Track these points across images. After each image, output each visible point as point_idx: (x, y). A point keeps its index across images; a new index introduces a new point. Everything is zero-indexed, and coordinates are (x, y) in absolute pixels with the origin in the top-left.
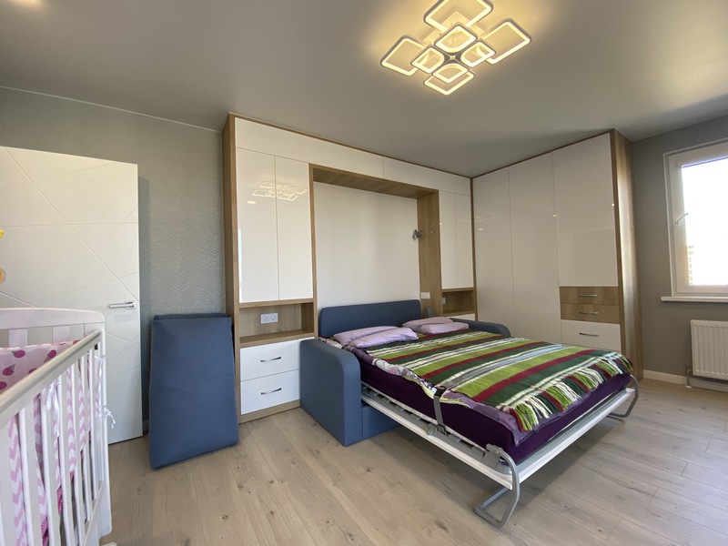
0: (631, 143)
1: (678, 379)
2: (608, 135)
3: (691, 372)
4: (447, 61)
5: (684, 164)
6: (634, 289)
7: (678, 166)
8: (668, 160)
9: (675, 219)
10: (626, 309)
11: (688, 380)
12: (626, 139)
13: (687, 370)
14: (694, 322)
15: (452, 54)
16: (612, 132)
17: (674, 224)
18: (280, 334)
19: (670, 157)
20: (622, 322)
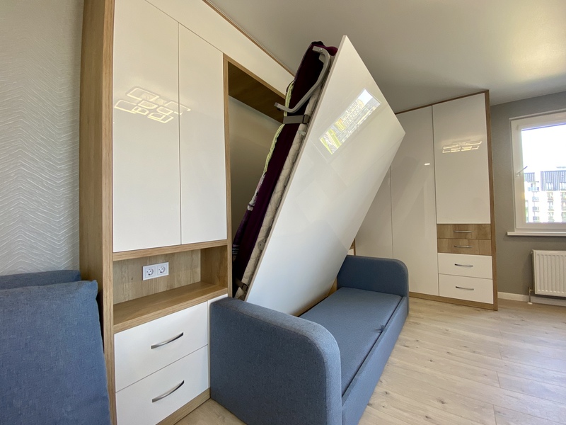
1: (519, 297)
2: (484, 94)
3: (533, 292)
5: (523, 128)
7: (518, 129)
9: (517, 171)
11: (530, 298)
13: (529, 289)
16: (486, 92)
17: (516, 175)
19: (512, 122)
20: (493, 254)
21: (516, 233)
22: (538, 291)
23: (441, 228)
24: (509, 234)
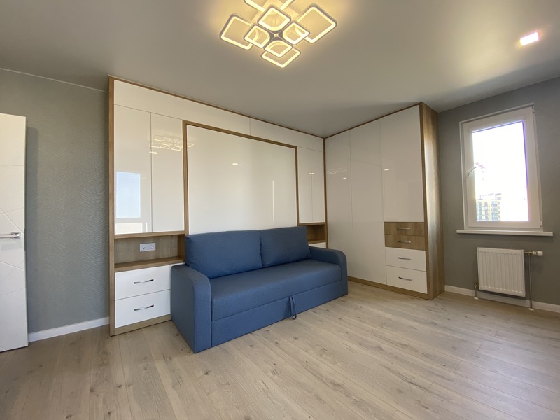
0: (437, 113)
1: (469, 292)
2: (418, 106)
3: (478, 287)
4: (272, 39)
5: (475, 129)
6: (436, 223)
7: (470, 132)
8: (462, 126)
9: (467, 171)
10: (430, 239)
11: (476, 294)
12: (432, 109)
13: (475, 285)
14: (480, 250)
15: (276, 32)
16: (420, 104)
17: (467, 175)
18: (157, 260)
19: (464, 125)
20: (426, 249)
21: (466, 231)
22: (482, 287)
23: (387, 224)
24: (459, 231)
